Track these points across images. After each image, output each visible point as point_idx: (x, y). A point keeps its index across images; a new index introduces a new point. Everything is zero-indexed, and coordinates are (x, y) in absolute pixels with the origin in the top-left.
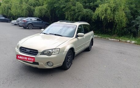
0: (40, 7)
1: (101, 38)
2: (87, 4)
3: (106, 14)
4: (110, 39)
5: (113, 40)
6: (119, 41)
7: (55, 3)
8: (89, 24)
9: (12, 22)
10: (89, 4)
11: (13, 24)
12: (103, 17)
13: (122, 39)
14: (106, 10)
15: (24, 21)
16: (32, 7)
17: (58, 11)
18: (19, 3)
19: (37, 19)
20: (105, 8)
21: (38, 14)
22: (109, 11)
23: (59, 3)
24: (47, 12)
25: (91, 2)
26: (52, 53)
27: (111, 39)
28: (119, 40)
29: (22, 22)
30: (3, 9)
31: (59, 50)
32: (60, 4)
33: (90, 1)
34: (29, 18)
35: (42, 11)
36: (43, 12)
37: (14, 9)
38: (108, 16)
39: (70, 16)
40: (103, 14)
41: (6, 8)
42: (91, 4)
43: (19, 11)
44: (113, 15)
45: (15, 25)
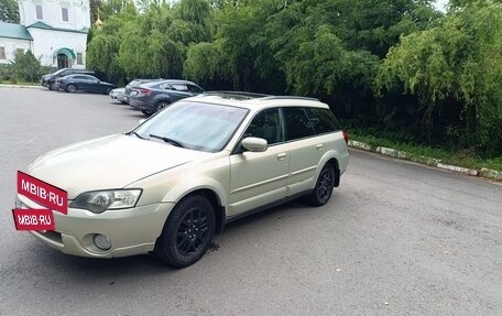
0: (202, 45)
1: (406, 159)
2: (363, 33)
3: (424, 69)
4: (440, 165)
5: (452, 168)
6: (478, 175)
7: (252, 31)
8: (326, 106)
9: (114, 95)
10: (368, 31)
11: (116, 101)
12: (413, 82)
13: (490, 168)
14: (425, 55)
15: (145, 91)
16: (180, 46)
17: (263, 60)
18: (140, 31)
19: (188, 85)
20: (420, 46)
21: (197, 68)
22: (436, 60)
23: (267, 30)
24: (226, 61)
25: (380, 25)
26: (110, 203)
27: (445, 167)
28: (475, 172)
29: (140, 95)
30: (97, 51)
31: (137, 193)
32: (269, 34)
33: (376, 22)
34: (161, 81)
35: (209, 58)
36: (213, 61)
37: (127, 53)
38: (433, 79)
39: (299, 77)
40: (415, 72)
41: (105, 49)
42: (378, 31)
43: (139, 58)
44: (451, 73)
45: (124, 103)
